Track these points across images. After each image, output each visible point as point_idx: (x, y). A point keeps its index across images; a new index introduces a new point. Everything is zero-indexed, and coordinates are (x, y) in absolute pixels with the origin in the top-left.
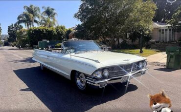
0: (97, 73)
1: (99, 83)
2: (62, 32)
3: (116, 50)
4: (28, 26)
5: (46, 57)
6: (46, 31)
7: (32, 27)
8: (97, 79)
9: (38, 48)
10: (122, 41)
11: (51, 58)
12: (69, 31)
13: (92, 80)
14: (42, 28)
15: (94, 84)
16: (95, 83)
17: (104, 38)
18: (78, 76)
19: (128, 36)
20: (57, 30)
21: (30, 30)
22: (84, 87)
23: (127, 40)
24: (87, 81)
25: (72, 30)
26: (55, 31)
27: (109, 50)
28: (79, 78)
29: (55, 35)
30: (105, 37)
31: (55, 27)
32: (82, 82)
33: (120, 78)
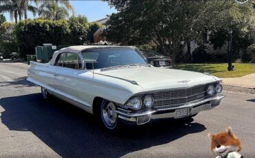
0: (133, 101)
1: (136, 117)
2: (80, 29)
3: (184, 65)
4: (16, 17)
5: (53, 76)
6: (51, 26)
7: (23, 18)
8: (134, 111)
9: (35, 60)
10: (197, 46)
11: (60, 78)
12: (94, 27)
13: (126, 113)
14: (43, 21)
15: (128, 119)
16: (130, 117)
17: (160, 42)
18: (105, 107)
19: (208, 38)
20: (72, 25)
21: (21, 24)
22: (114, 125)
23: (207, 45)
24: (118, 114)
25: (100, 24)
26: (68, 27)
27: (168, 64)
28: (107, 110)
29: (67, 34)
30: (162, 39)
31: (67, 19)
32: (111, 117)
33: (173, 111)
